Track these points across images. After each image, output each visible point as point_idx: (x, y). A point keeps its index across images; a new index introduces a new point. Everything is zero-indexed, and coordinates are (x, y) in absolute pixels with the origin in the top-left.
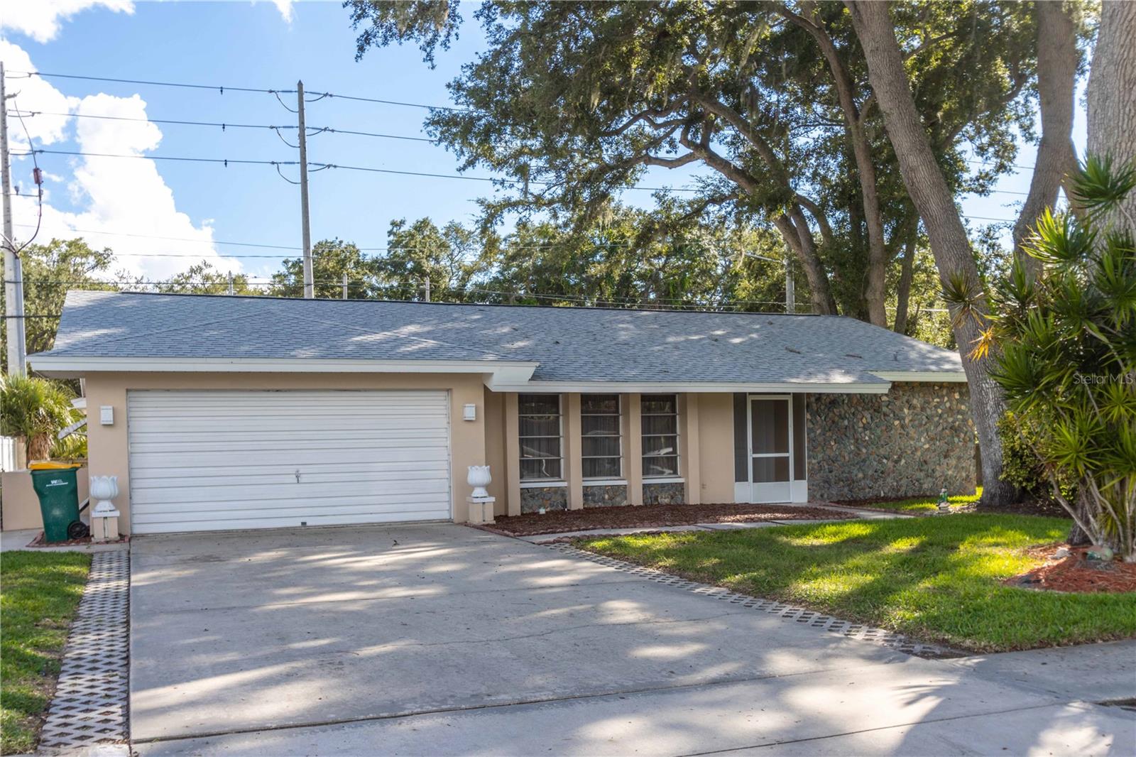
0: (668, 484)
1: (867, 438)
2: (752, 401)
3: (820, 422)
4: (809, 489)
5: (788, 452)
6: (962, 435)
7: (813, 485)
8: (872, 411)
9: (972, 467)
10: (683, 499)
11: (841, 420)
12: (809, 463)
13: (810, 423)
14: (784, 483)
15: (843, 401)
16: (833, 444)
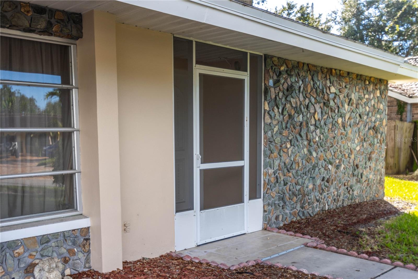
0: (55, 235)
1: (317, 139)
2: (200, 75)
3: (277, 117)
4: (265, 211)
5: (242, 159)
6: (379, 136)
7: (269, 204)
8: (322, 105)
9: (383, 170)
10: (88, 260)
11: (296, 115)
12: (266, 174)
13: (267, 117)
14: (238, 206)
15: (300, 87)
16: (289, 146)
